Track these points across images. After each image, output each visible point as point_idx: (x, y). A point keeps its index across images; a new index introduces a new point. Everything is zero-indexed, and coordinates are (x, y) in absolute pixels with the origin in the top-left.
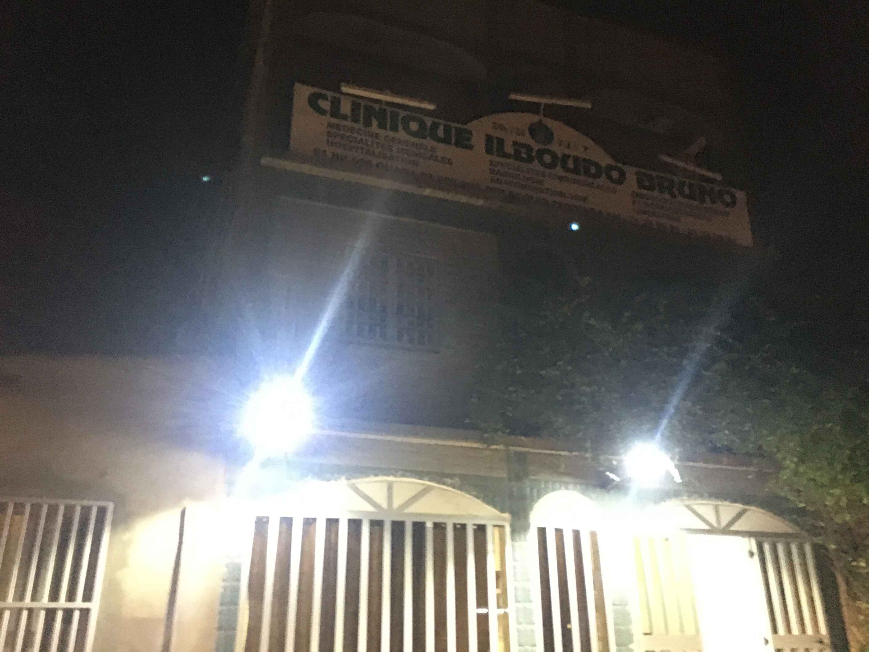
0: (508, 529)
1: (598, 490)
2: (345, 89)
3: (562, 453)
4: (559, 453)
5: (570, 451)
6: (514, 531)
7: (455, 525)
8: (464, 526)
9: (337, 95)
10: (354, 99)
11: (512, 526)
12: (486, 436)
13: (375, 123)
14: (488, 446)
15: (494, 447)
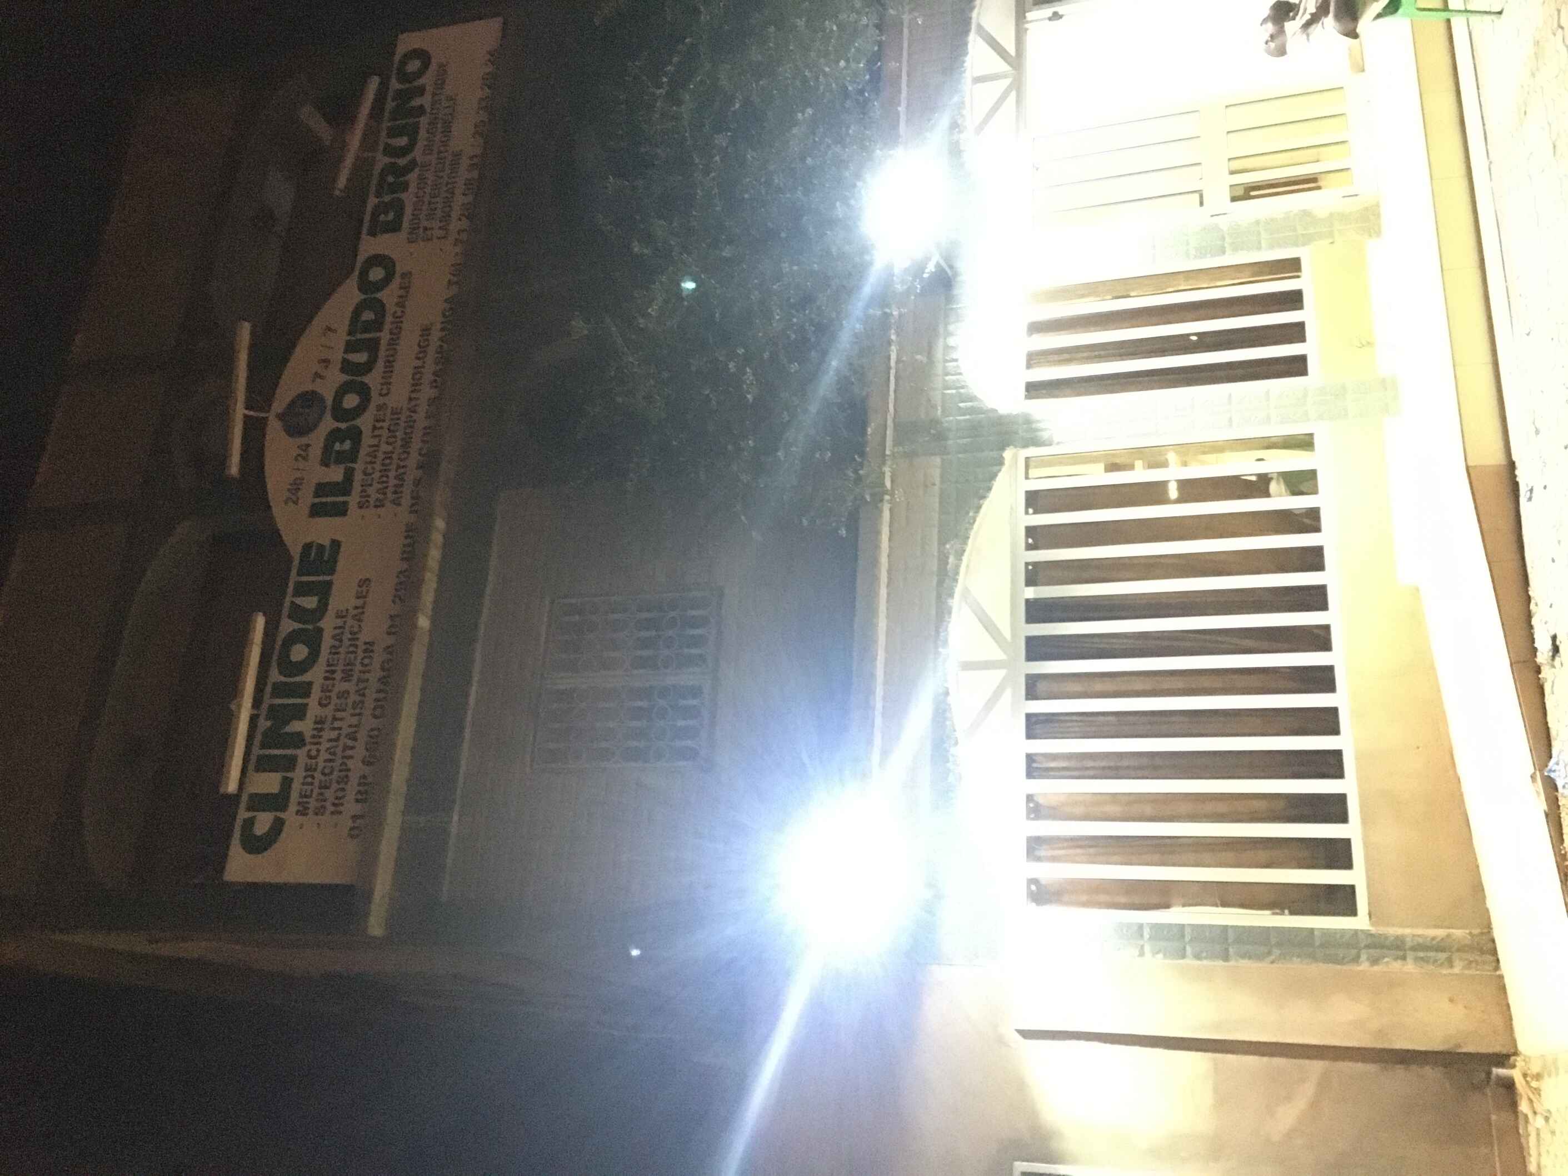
0: (1032, 451)
1: (956, 291)
2: (232, 786)
3: (893, 356)
4: (893, 363)
5: (889, 343)
6: (1036, 442)
7: (1029, 547)
8: (1030, 531)
9: (245, 798)
10: (251, 767)
11: (1025, 446)
12: (868, 498)
13: (295, 726)
14: (886, 492)
15: (888, 484)
